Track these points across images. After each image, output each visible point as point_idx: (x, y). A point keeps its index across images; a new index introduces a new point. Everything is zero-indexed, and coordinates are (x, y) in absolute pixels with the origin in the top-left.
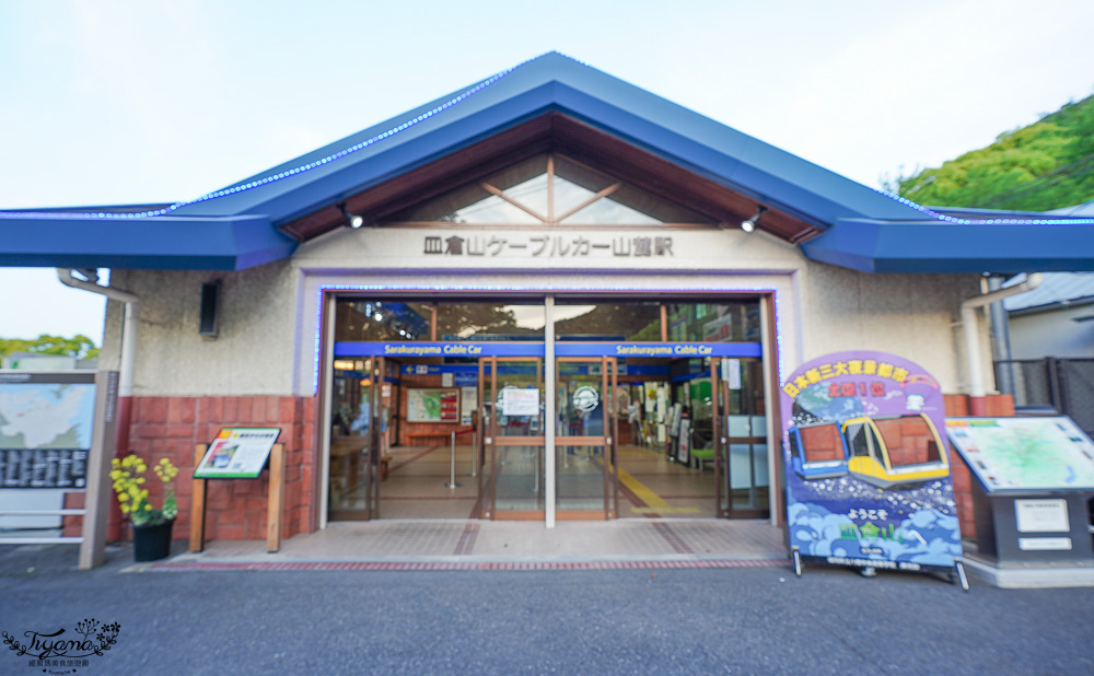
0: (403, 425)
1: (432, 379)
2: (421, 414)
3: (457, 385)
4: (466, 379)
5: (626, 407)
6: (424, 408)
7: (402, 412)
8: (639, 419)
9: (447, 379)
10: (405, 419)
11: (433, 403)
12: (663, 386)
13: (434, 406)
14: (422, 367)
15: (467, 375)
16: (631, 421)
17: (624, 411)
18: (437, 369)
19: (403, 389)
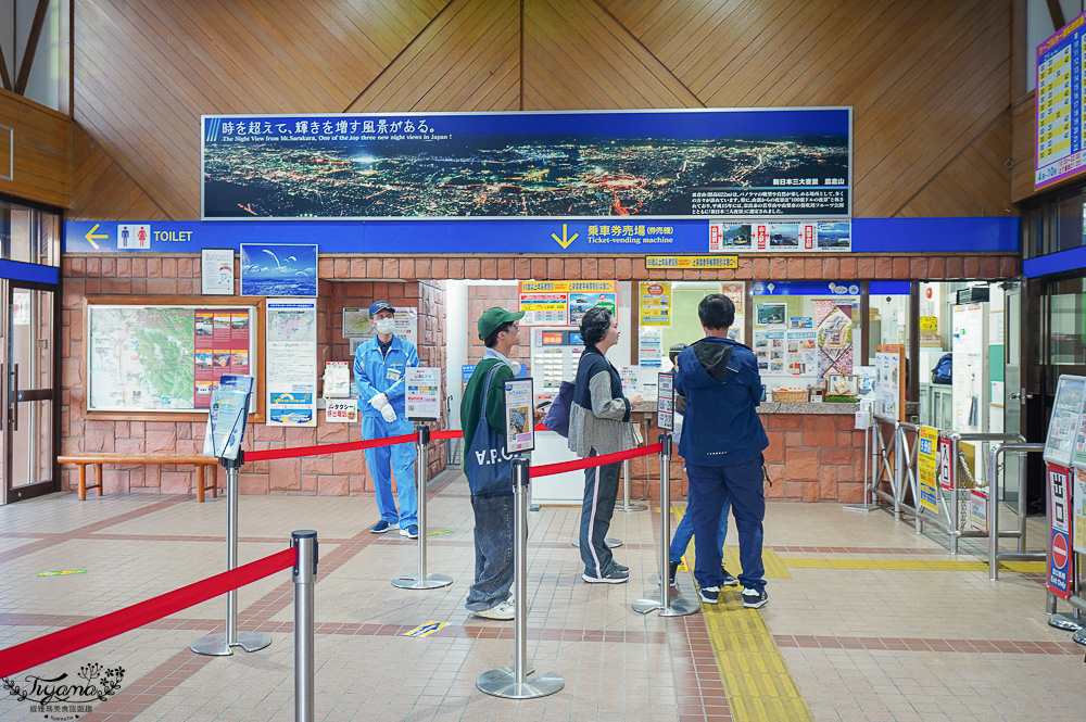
0: (75, 421)
1: (166, 271)
2: (133, 386)
3: (251, 288)
4: (281, 270)
5: (847, 374)
6: (140, 369)
7: (71, 380)
8: (894, 416)
9: (217, 269)
10: (82, 402)
11: (170, 350)
12: (981, 296)
13: (171, 363)
14: (134, 229)
15: (282, 253)
16: (862, 421)
17: (839, 385)
18: (184, 236)
19: (72, 300)
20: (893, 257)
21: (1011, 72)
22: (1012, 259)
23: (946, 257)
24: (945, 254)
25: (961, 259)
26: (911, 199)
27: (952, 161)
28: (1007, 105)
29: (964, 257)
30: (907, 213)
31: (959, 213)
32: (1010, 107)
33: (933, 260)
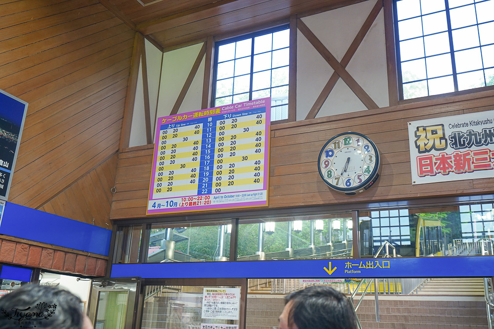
20: (30, 245)
21: (122, 128)
22: (103, 262)
23: (66, 253)
24: (66, 250)
25: (75, 256)
26: (52, 198)
27: (82, 176)
28: (117, 149)
29: (77, 254)
30: (48, 208)
31: (81, 219)
32: (117, 151)
33: (58, 253)
